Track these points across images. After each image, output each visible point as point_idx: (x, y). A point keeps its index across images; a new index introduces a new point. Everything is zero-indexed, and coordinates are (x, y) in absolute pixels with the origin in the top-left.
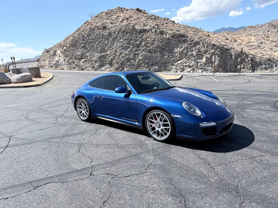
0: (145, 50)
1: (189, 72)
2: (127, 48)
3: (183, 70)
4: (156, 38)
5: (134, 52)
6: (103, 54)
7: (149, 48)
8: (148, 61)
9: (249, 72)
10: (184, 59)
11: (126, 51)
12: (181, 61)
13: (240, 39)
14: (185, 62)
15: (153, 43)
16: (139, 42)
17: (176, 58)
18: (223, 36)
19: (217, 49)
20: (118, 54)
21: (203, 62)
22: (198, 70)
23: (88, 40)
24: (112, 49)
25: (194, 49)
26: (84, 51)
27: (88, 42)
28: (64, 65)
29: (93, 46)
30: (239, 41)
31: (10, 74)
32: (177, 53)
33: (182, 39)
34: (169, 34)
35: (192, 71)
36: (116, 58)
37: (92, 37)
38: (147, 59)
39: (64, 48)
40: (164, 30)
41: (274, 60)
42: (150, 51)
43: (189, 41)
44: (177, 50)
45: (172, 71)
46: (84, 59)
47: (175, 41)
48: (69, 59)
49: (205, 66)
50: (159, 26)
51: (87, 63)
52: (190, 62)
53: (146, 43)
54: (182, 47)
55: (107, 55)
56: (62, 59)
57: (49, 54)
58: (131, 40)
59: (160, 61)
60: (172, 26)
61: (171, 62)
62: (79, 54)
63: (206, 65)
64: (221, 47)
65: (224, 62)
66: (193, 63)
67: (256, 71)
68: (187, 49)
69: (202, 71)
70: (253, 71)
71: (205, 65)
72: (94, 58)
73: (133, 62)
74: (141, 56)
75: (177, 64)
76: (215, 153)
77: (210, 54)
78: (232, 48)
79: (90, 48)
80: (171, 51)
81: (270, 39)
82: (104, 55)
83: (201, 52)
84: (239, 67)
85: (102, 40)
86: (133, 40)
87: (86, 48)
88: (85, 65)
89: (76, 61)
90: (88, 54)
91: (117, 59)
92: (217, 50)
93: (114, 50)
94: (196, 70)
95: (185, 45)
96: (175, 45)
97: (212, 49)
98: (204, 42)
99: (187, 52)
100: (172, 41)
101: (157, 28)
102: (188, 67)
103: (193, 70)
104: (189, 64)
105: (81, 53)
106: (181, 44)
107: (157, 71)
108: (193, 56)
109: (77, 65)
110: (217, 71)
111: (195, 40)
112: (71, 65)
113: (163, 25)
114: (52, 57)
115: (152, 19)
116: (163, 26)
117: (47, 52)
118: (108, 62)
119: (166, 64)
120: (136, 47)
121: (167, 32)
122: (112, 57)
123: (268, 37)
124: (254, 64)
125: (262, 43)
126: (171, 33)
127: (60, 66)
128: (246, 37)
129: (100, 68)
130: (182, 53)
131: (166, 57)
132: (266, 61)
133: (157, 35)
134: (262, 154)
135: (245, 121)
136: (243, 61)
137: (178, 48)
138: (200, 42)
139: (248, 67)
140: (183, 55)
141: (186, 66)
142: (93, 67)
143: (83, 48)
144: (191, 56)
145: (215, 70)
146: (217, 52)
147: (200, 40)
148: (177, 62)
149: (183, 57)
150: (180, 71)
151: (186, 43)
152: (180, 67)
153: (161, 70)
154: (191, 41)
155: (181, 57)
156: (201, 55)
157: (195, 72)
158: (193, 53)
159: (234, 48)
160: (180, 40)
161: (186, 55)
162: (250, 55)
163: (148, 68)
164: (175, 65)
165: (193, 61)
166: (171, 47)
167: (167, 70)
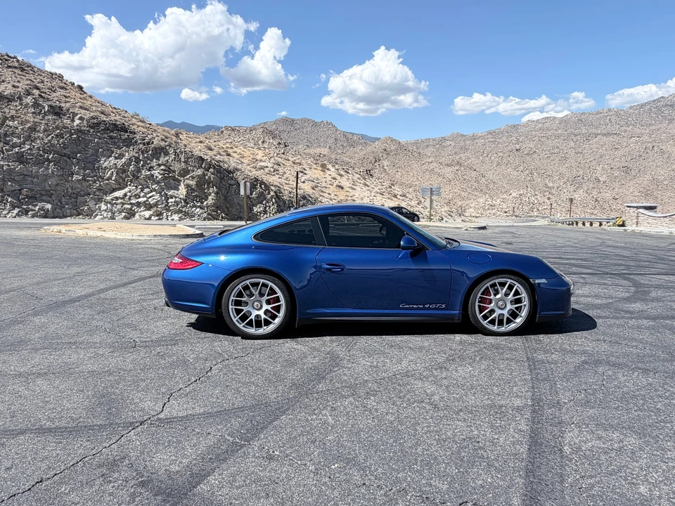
0: (4, 153)
1: (149, 219)
3: (130, 215)
4: (41, 123)
7: (17, 150)
8: (17, 187)
10: (130, 187)
12: (123, 192)
13: (236, 152)
14: (136, 195)
15: (30, 136)
17: (107, 184)
18: (198, 140)
19: (210, 168)
21: (181, 196)
22: (171, 215)
25: (155, 164)
30: (235, 155)
32: (111, 169)
33: (120, 135)
34: (81, 118)
35: (157, 218)
38: (13, 180)
40: (63, 105)
41: (310, 199)
42: (20, 158)
43: (141, 143)
44: (109, 163)
45: (100, 217)
47: (100, 139)
49: (186, 206)
50: (45, 93)
52: (148, 196)
53: (6, 135)
54: (120, 156)
59: (59, 188)
60: (81, 98)
61: (94, 193)
63: (187, 203)
64: (217, 166)
65: (226, 198)
66: (156, 197)
68: (137, 163)
69: (180, 218)
75: (112, 200)
77: (196, 180)
78: (237, 170)
80: (91, 164)
81: (290, 158)
83: (174, 171)
84: (255, 210)
92: (208, 171)
95: (129, 154)
96: (100, 150)
97: (197, 169)
98: (178, 151)
99: (139, 171)
100: (91, 139)
101: (40, 95)
102: (145, 207)
103: (159, 215)
104: (145, 199)
106: (119, 148)
107: (52, 215)
108: (154, 181)
110: (214, 218)
113: (54, 91)
115: (9, 67)
116: (55, 94)
119: (77, 198)
121: (74, 113)
123: (283, 154)
124: (281, 204)
125: (280, 165)
126: (88, 116)
128: (245, 150)
130: (123, 170)
131: (76, 177)
132: (300, 200)
133: (44, 117)
136: (261, 198)
137: (110, 159)
138: (167, 148)
140: (124, 176)
141: (138, 205)
144: (150, 180)
145: (209, 214)
146: (210, 175)
147: (167, 144)
148: (111, 193)
149: (127, 183)
150: (122, 216)
151: (131, 148)
152: (122, 206)
153: (63, 212)
154: (144, 144)
155: (121, 181)
156: (175, 179)
157: (164, 220)
158: (152, 172)
159: (241, 170)
160: (115, 138)
161: (135, 177)
162: (272, 185)
163: (18, 207)
164: (108, 202)
165: (157, 193)
166: (90, 153)
167: (83, 214)
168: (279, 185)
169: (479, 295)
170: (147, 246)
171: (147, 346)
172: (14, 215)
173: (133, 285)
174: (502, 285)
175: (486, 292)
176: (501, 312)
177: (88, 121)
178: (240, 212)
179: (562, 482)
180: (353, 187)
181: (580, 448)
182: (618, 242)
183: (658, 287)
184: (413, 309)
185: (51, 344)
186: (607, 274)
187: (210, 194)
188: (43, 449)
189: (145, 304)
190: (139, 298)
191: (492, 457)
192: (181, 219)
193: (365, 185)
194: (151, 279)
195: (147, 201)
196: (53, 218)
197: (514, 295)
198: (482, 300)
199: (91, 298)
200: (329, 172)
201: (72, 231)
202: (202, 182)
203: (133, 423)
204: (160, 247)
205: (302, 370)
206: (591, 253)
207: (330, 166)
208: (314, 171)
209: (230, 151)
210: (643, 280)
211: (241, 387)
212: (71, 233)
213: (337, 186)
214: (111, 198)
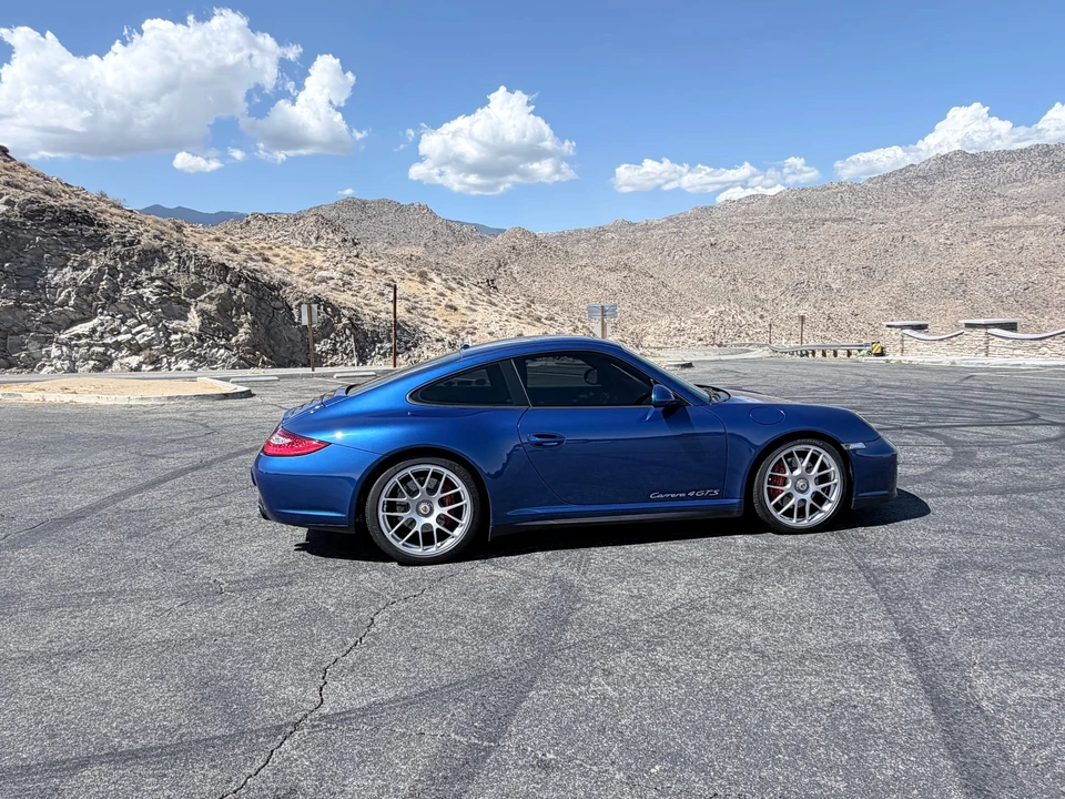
1: (138, 369)
3: (104, 363)
9: (353, 365)
10: (101, 317)
12: (89, 325)
13: (277, 256)
14: (112, 330)
17: (61, 313)
18: (212, 237)
19: (239, 282)
21: (193, 330)
25: (144, 278)
30: (277, 260)
32: (66, 287)
33: (81, 230)
34: (9, 202)
41: (406, 328)
43: (118, 243)
44: (63, 277)
45: (48, 369)
47: (45, 237)
49: (201, 346)
52: (134, 331)
54: (83, 265)
60: (5, 169)
61: (38, 328)
63: (203, 341)
64: (252, 278)
65: (268, 330)
66: (149, 333)
67: (369, 362)
68: (113, 276)
69: (191, 365)
70: (363, 360)
71: (200, 343)
75: (71, 339)
77: (216, 302)
78: (285, 284)
80: (30, 281)
81: (368, 264)
83: (178, 289)
84: (318, 349)
92: (237, 287)
94: (165, 360)
95: (99, 261)
96: (46, 255)
97: (218, 284)
98: (184, 255)
99: (117, 289)
100: (29, 236)
102: (130, 349)
103: (155, 362)
104: (129, 336)
106: (80, 251)
108: (143, 305)
110: (250, 365)
111: (144, 240)
119: (6, 339)
123: (357, 256)
124: (361, 337)
125: (352, 275)
126: (22, 198)
128: (292, 251)
130: (90, 290)
131: (4, 303)
136: (327, 329)
137: (65, 270)
138: (165, 250)
139: (346, 347)
140: (91, 299)
141: (118, 346)
144: (136, 304)
145: (241, 358)
146: (240, 293)
147: (163, 243)
148: (68, 328)
149: (96, 309)
150: (90, 367)
151: (102, 252)
152: (88, 350)
154: (124, 246)
155: (85, 307)
156: (179, 301)
157: (164, 370)
158: (141, 291)
159: (291, 285)
160: (71, 234)
161: (111, 299)
162: (344, 308)
164: (62, 344)
165: (149, 326)
166: (28, 261)
167: (17, 366)
168: (355, 307)
169: (769, 472)
170: (161, 416)
171: (242, 590)
173: (169, 484)
174: (802, 454)
175: (779, 467)
176: (802, 496)
177: (22, 207)
178: (293, 353)
179: (1006, 758)
180: (473, 307)
181: (1003, 702)
182: (888, 379)
183: (981, 445)
184: (670, 499)
185: (65, 597)
186: (901, 428)
187: (241, 325)
188: (137, 789)
189: (205, 516)
190: (191, 506)
191: (887, 729)
192: (193, 367)
193: (491, 303)
194: (195, 473)
195: (133, 339)
197: (819, 470)
198: (774, 480)
199: (104, 511)
200: (432, 285)
201: (15, 395)
202: (227, 306)
203: (280, 727)
204: (184, 416)
205: (525, 611)
206: (861, 398)
207: (432, 275)
208: (410, 283)
209: (268, 253)
210: (956, 435)
211: (439, 648)
212: (13, 400)
213: (447, 306)
214: (68, 336)
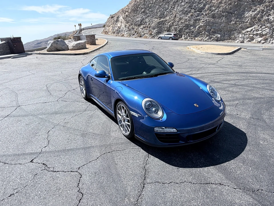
0: (208, 15)
1: (260, 42)
2: (188, 13)
3: (252, 39)
5: (195, 18)
6: (162, 19)
7: (213, 13)
8: (210, 28)
10: (255, 26)
11: (187, 16)
12: (251, 28)
14: (257, 30)
15: (219, 6)
16: (202, 6)
17: (245, 25)
20: (177, 19)
22: (273, 40)
23: (149, 4)
24: (172, 14)
25: (272, 12)
26: (144, 16)
27: (148, 6)
28: (125, 31)
29: (153, 11)
31: (69, 41)
32: (249, 17)
35: (264, 41)
36: (174, 24)
37: (153, 1)
38: (209, 25)
39: (126, 13)
42: (213, 17)
43: (267, 2)
44: (247, 14)
45: (238, 40)
46: (144, 25)
47: (247, 3)
48: (130, 25)
51: (145, 30)
52: (263, 30)
53: (211, 7)
54: (256, 10)
55: (166, 20)
56: (123, 25)
57: (113, 19)
58: (193, 2)
59: (225, 28)
61: (238, 29)
62: (139, 20)
66: (267, 31)
68: (262, 13)
72: (153, 25)
73: (193, 29)
74: (202, 22)
75: (245, 32)
76: (167, 165)
79: (149, 14)
80: (240, 16)
82: (162, 21)
85: (163, 4)
86: (196, 3)
87: (146, 14)
88: (143, 32)
89: (136, 27)
90: (148, 20)
91: (176, 25)
93: (174, 15)
94: (269, 39)
95: (260, 8)
96: (246, 8)
99: (262, 17)
100: (244, 3)
102: (260, 36)
103: (266, 40)
104: (261, 31)
105: (141, 18)
106: (256, 6)
107: (219, 40)
108: (269, 22)
109: (136, 31)
112: (131, 31)
114: (115, 23)
117: (112, 17)
118: (166, 29)
119: (231, 32)
120: (198, 11)
122: (171, 24)
127: (121, 32)
129: (157, 35)
130: (255, 18)
131: (233, 22)
134: (225, 182)
135: (255, 125)
137: (250, 12)
140: (254, 20)
141: (257, 35)
142: (151, 34)
143: (143, 13)
144: (266, 21)
148: (246, 29)
149: (255, 23)
150: (247, 40)
151: (262, 5)
152: (249, 36)
153: (224, 38)
154: (269, 2)
155: (252, 23)
157: (268, 43)
158: (269, 17)
160: (255, 1)
161: (259, 20)
163: (209, 36)
164: (243, 34)
165: (268, 29)
166: (241, 10)
167: (231, 39)
172: (206, 39)
195: (262, 32)
196: (220, 41)
214: (245, 31)
